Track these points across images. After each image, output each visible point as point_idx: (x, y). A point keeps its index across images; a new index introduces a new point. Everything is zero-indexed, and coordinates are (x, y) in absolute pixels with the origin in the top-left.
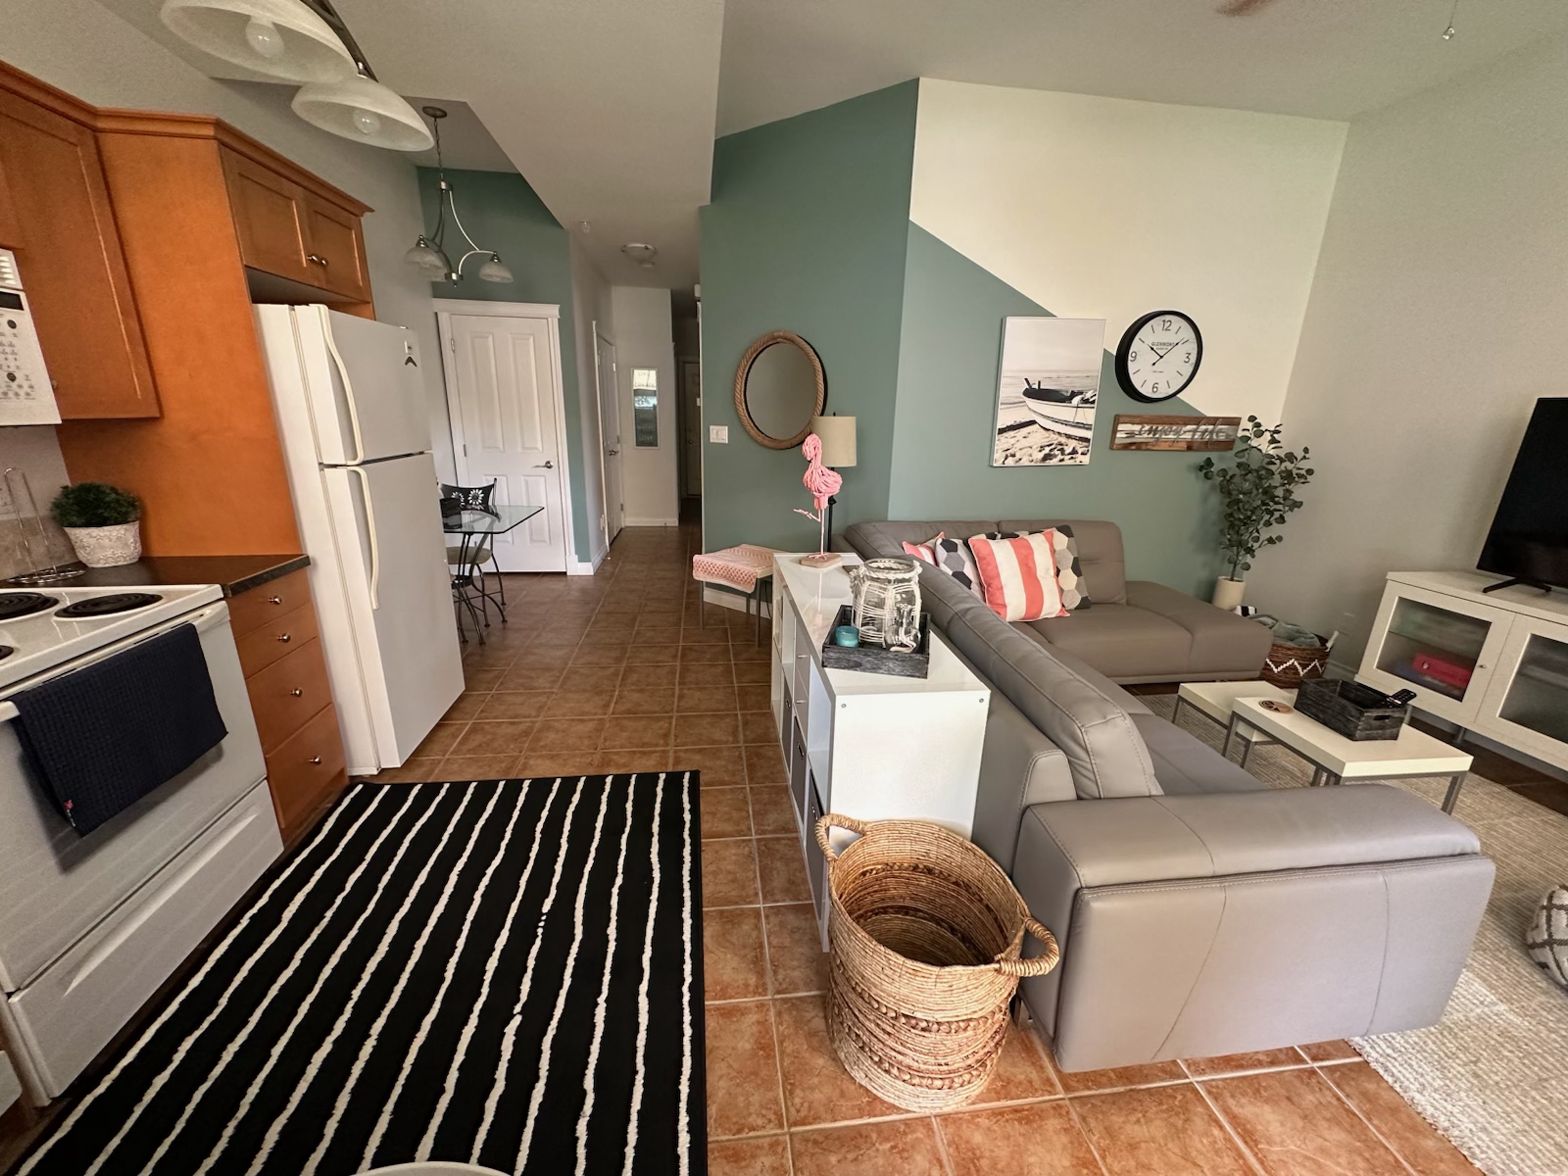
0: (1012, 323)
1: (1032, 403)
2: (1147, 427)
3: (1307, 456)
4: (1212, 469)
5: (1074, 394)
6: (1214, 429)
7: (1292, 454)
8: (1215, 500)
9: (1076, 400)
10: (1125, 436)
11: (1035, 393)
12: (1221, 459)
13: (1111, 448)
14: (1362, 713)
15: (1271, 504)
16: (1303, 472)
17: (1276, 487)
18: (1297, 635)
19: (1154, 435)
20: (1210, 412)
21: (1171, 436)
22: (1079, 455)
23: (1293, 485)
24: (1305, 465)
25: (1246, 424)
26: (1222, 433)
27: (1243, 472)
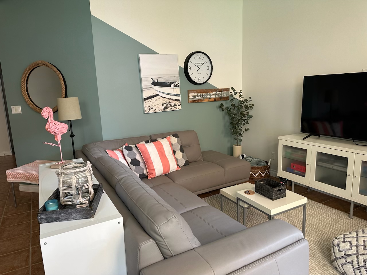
0: (141, 56)
1: (155, 87)
2: (199, 94)
3: (251, 100)
4: (224, 107)
5: (171, 83)
6: (222, 93)
7: (246, 99)
8: (227, 118)
9: (172, 85)
10: (192, 98)
11: (156, 84)
12: (226, 103)
13: (189, 103)
14: (273, 190)
15: (244, 117)
16: (251, 105)
17: (244, 111)
18: (259, 162)
19: (202, 97)
20: (219, 87)
21: (208, 97)
22: (177, 106)
23: (249, 110)
24: (251, 103)
25: (231, 90)
26: (225, 94)
27: (233, 107)
